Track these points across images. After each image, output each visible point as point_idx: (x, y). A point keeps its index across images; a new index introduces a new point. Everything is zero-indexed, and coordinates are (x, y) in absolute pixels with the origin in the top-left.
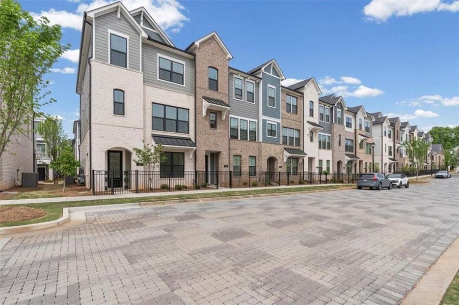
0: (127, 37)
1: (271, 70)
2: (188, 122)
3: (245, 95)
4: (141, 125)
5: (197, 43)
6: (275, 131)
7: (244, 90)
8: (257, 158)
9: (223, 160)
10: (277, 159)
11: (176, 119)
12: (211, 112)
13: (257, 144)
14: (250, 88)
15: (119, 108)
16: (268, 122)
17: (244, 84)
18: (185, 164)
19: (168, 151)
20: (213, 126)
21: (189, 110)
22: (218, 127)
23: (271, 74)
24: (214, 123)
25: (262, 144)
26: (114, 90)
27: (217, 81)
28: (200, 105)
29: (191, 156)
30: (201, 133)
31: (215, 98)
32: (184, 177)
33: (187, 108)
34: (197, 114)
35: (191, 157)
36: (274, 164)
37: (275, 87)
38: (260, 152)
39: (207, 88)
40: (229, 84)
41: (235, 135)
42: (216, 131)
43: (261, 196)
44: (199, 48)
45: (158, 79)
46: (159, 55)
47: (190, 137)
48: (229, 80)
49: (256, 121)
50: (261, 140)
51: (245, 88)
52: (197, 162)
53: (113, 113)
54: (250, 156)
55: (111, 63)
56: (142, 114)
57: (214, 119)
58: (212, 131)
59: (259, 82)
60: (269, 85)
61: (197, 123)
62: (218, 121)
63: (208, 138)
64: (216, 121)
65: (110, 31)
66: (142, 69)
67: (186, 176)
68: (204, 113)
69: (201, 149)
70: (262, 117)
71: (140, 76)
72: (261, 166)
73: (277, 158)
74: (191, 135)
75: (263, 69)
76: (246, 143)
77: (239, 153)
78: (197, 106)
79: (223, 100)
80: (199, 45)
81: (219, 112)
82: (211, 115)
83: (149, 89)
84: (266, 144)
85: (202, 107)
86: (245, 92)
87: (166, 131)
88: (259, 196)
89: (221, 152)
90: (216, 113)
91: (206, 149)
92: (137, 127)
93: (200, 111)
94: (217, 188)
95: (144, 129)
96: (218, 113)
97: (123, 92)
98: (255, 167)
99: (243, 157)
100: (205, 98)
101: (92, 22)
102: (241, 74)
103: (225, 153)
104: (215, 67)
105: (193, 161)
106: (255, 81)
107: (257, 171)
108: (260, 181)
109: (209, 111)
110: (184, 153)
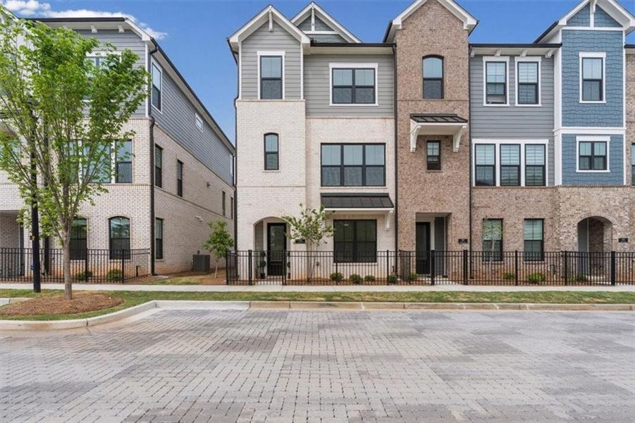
0: (282, 53)
1: (592, 17)
2: (384, 166)
3: (513, 93)
4: (302, 181)
5: (397, 22)
6: (605, 158)
7: (512, 82)
8: (548, 222)
9: (458, 230)
10: (610, 223)
11: (361, 163)
12: (428, 141)
13: (548, 192)
14: (528, 74)
15: (271, 160)
16: (579, 139)
17: (512, 70)
18: (378, 238)
19: (347, 218)
20: (434, 165)
21: (384, 144)
22: (444, 166)
23: (592, 27)
24: (436, 160)
25: (561, 190)
26: (265, 135)
27: (442, 80)
28: (406, 132)
29: (389, 224)
30: (406, 183)
31: (437, 112)
32: (376, 261)
33: (382, 142)
34: (398, 150)
35: (388, 226)
36: (602, 234)
37: (603, 55)
38: (557, 208)
39: (421, 98)
40: (469, 78)
41: (489, 177)
42: (439, 175)
43: (525, 307)
44: (403, 29)
45: (331, 104)
46: (332, 65)
47: (386, 191)
48: (469, 70)
49: (546, 141)
50: (559, 181)
51: (512, 78)
52: (399, 235)
53: (263, 168)
54: (525, 219)
55: (261, 98)
56: (303, 165)
57: (436, 153)
58: (430, 176)
59: (553, 56)
60: (582, 55)
61: (399, 165)
62: (445, 155)
63: (422, 189)
64: (439, 157)
65: (260, 53)
66: (304, 96)
67: (379, 259)
68: (413, 145)
69: (406, 210)
70: (561, 130)
71: (301, 106)
72: (558, 240)
73: (610, 219)
74: (390, 189)
75: (563, 22)
76: (515, 191)
77: (495, 213)
78: (399, 134)
79: (457, 112)
80: (400, 23)
81: (447, 137)
82: (430, 146)
83: (316, 123)
84: (575, 189)
85: (409, 134)
86: (512, 87)
87: (343, 186)
88: (520, 308)
89: (451, 213)
90: (439, 142)
91: (417, 210)
92: (296, 184)
93: (404, 142)
94: (433, 284)
95: (307, 186)
96: (445, 140)
97: (277, 135)
98: (542, 242)
99: (508, 222)
100: (415, 117)
101: (238, 48)
102: (500, 51)
103: (460, 216)
104: (438, 54)
105: (392, 233)
106: (543, 56)
107: (547, 249)
108: (555, 272)
109: (423, 140)
110: (376, 220)
